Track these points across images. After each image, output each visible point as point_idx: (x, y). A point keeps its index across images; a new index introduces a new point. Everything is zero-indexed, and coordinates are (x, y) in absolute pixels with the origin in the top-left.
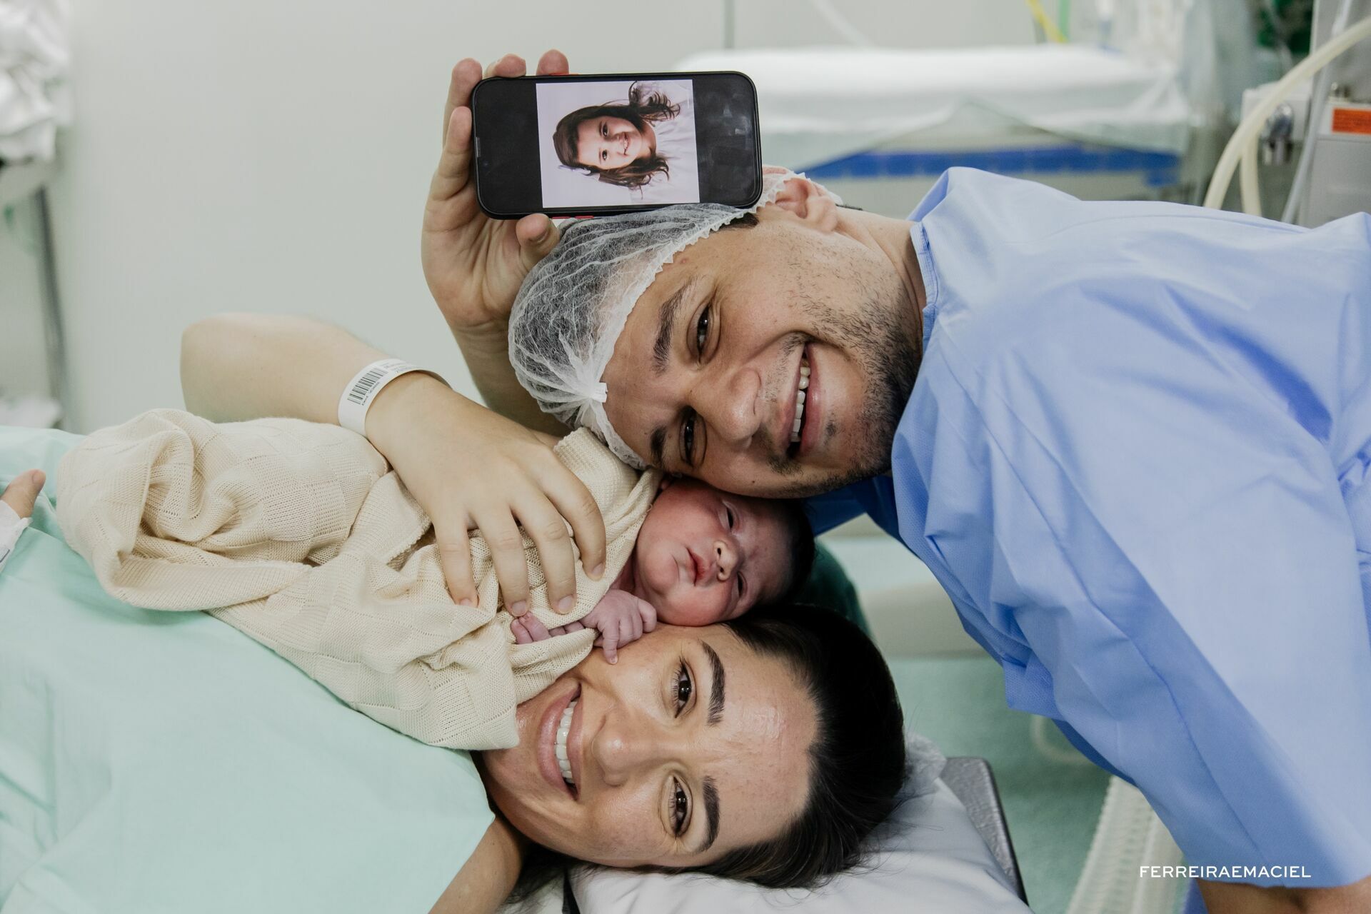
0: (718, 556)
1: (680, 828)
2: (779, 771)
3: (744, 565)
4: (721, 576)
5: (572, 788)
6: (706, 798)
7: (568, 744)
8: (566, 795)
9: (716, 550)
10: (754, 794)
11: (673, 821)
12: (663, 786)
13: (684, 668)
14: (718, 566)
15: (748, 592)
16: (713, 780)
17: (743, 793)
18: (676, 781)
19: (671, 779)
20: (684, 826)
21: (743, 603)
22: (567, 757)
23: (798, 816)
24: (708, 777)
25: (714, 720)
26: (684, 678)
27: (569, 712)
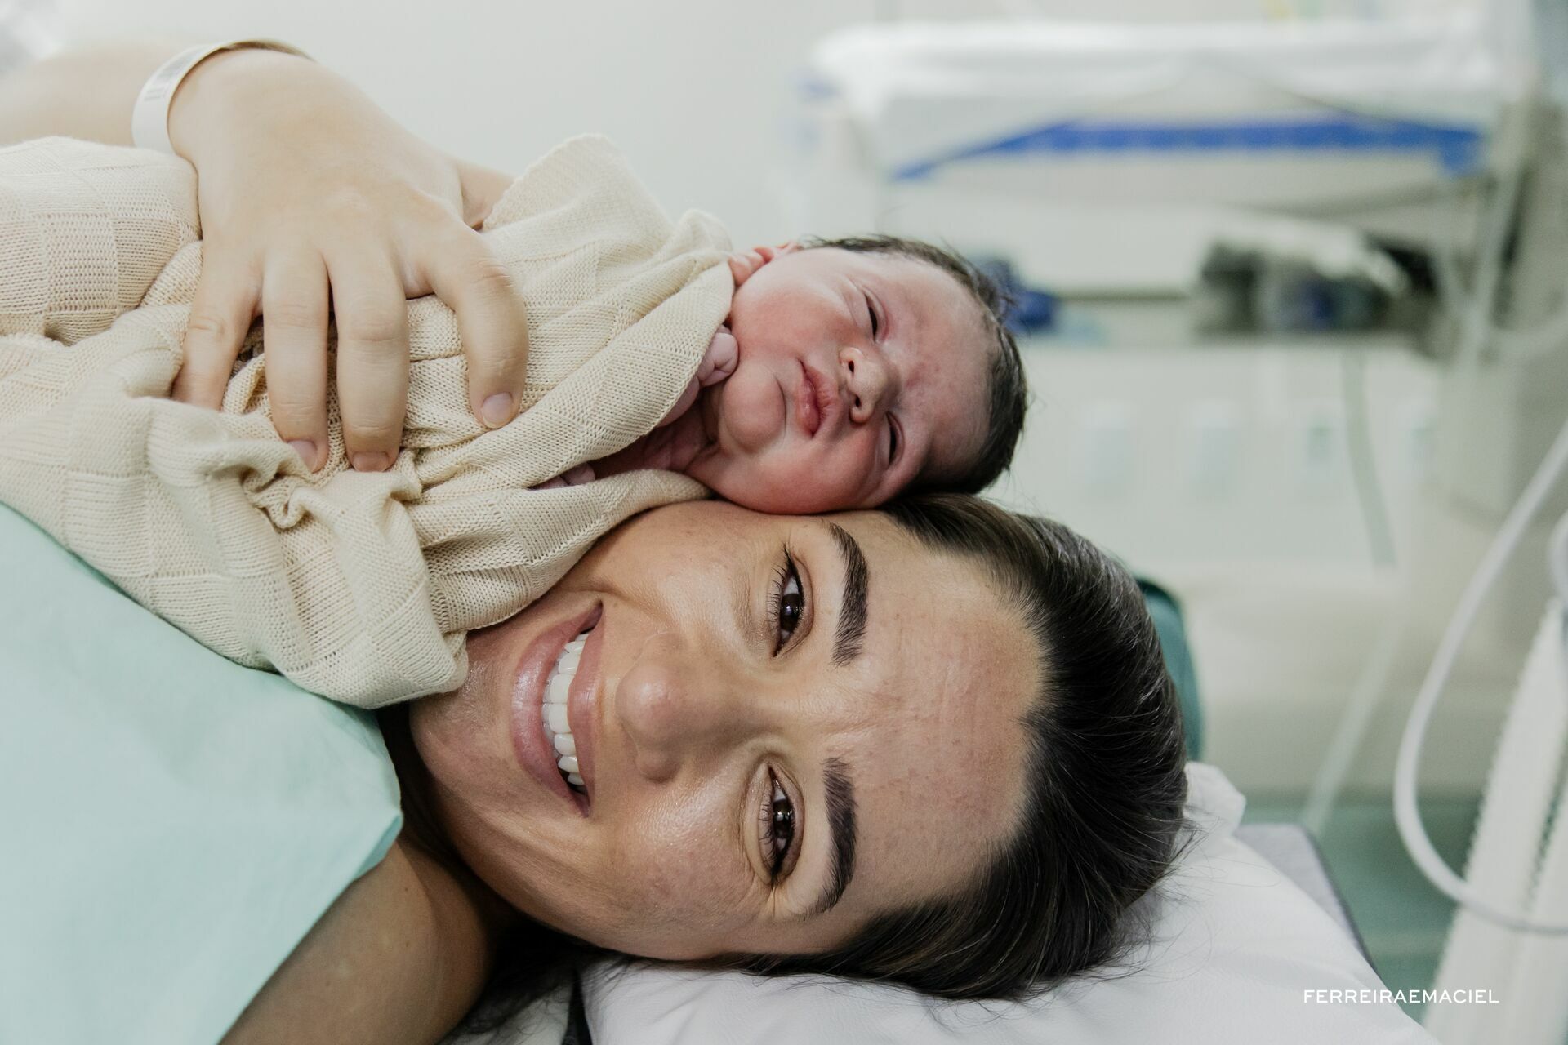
0: (848, 374)
1: (779, 866)
2: (971, 754)
3: (898, 398)
4: (857, 413)
5: (579, 794)
6: (831, 803)
7: (571, 703)
8: (567, 805)
9: (845, 365)
10: (921, 797)
11: (767, 848)
12: (747, 782)
13: (791, 569)
14: (850, 393)
15: (907, 453)
16: (843, 766)
17: (902, 793)
18: (772, 775)
19: (762, 771)
20: (787, 862)
21: (896, 476)
22: (569, 730)
23: (1005, 848)
24: (836, 759)
25: (846, 652)
26: (792, 588)
27: (576, 648)
